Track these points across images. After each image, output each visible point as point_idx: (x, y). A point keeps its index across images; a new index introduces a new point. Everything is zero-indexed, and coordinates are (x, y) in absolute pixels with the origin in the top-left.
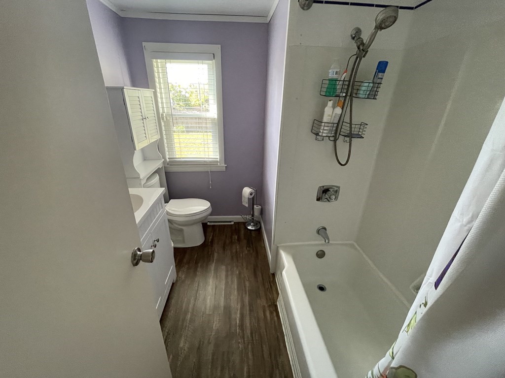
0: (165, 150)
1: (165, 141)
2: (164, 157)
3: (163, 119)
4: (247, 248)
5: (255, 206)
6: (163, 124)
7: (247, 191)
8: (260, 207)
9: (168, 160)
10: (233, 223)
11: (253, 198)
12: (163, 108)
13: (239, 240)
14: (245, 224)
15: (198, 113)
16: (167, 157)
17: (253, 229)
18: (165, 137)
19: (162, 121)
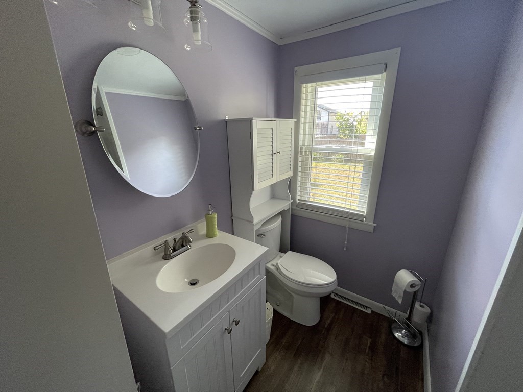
0: (296, 189)
1: (299, 179)
2: (294, 198)
3: (301, 153)
4: (385, 379)
5: (417, 305)
6: (300, 159)
7: (405, 277)
8: (427, 310)
9: (298, 201)
10: (369, 312)
11: (415, 293)
12: (304, 140)
13: (373, 348)
14: (390, 324)
15: (348, 147)
16: (298, 198)
17: (405, 341)
18: (299, 174)
19: (299, 155)
